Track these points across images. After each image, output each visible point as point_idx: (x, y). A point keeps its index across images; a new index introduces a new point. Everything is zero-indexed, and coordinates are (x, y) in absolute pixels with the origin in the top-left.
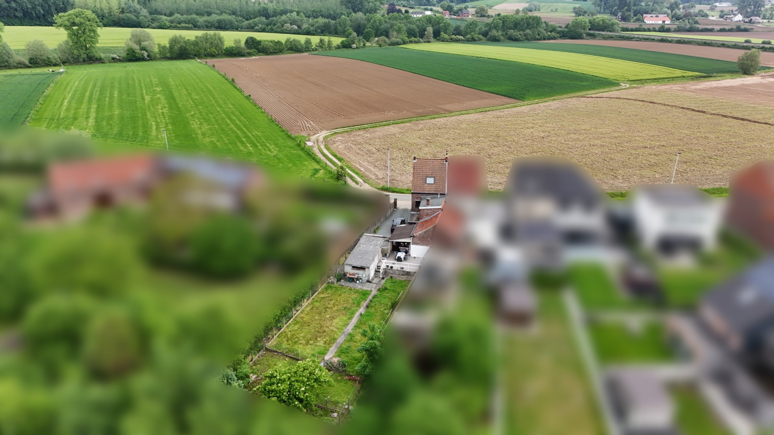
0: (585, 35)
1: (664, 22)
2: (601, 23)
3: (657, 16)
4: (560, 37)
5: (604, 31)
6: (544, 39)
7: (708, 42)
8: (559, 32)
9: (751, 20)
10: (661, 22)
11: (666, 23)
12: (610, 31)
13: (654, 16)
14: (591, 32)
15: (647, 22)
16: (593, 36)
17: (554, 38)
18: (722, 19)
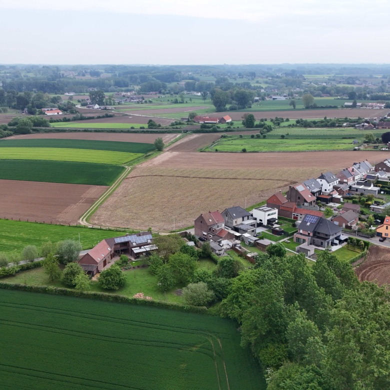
0: (31, 131)
1: (58, 113)
2: (36, 120)
3: (51, 110)
4: (14, 133)
5: (40, 126)
6: (5, 136)
7: (113, 130)
8: (11, 130)
9: (106, 108)
10: (56, 114)
11: (61, 113)
12: (46, 126)
13: (49, 109)
14: (34, 128)
15: (48, 114)
16: (37, 131)
17: (11, 135)
18: (85, 108)
